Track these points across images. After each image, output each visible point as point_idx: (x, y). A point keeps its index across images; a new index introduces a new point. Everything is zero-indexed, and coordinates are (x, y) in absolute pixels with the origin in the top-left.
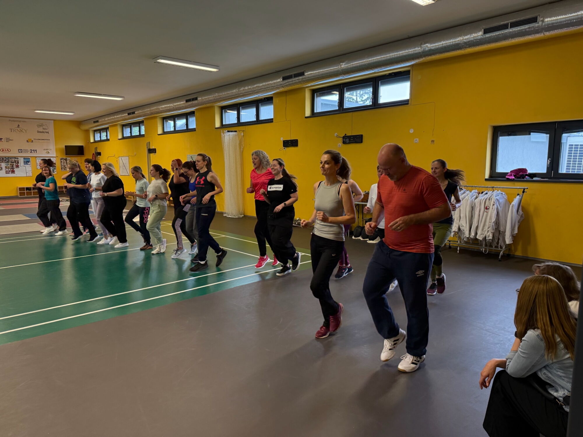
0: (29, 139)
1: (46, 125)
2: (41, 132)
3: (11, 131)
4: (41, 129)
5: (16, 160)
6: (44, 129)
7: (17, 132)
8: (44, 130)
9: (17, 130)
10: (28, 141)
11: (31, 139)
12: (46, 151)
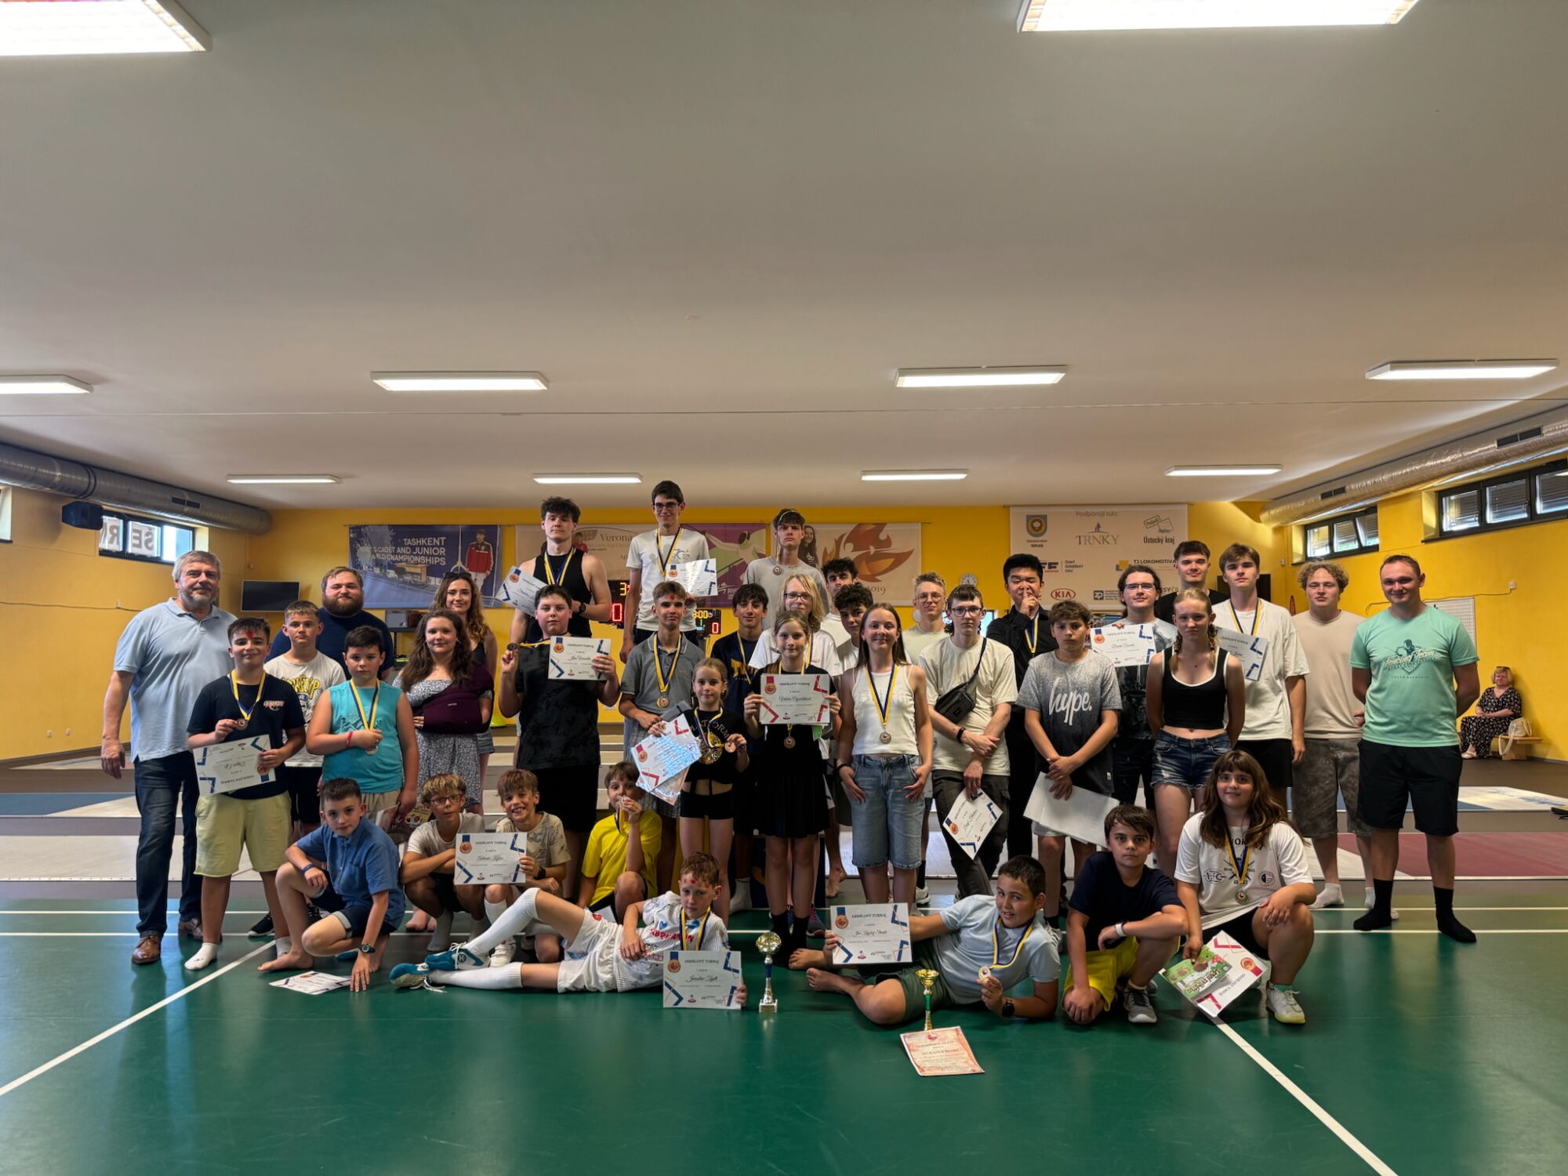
1: (1168, 521)
3: (1080, 543)
7: (1094, 544)
9: (1094, 538)
10: (1120, 569)
11: (1126, 561)
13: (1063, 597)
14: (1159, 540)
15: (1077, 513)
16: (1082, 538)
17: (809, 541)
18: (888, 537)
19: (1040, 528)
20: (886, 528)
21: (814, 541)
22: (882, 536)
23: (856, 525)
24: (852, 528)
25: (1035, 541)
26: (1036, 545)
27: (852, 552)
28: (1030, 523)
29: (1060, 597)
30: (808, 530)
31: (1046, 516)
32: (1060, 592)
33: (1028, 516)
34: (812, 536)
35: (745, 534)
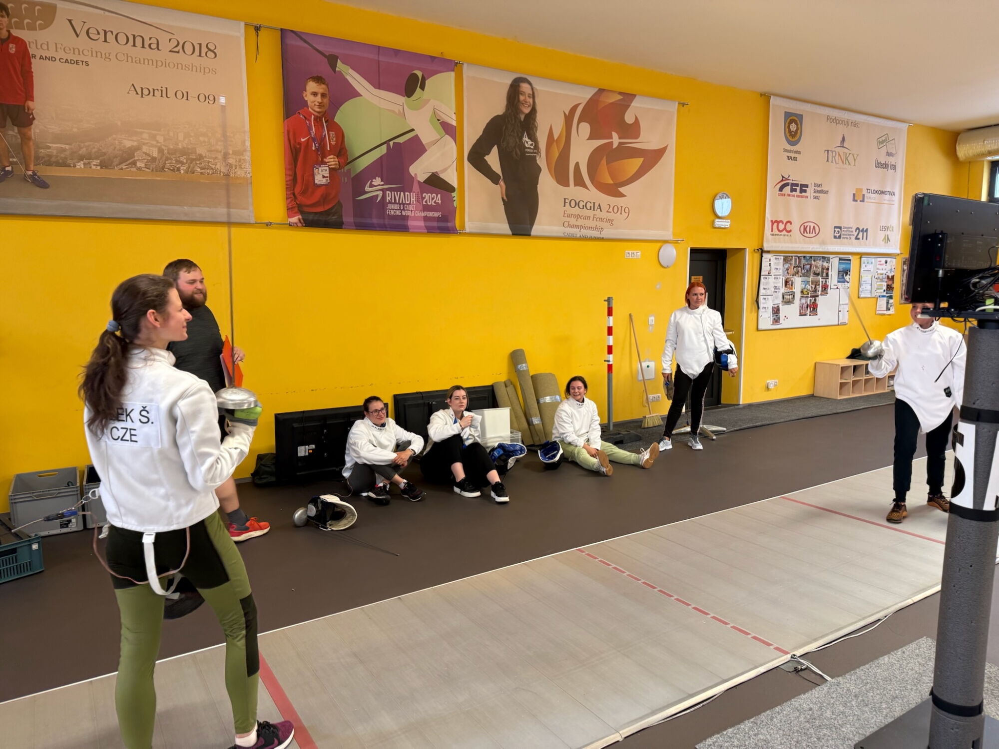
0: (857, 189)
1: (894, 141)
3: (828, 161)
4: (883, 156)
5: (825, 264)
6: (887, 154)
7: (838, 164)
8: (888, 159)
9: (839, 155)
10: (856, 199)
11: (861, 190)
12: (882, 234)
13: (810, 233)
14: (885, 166)
16: (830, 154)
17: (527, 110)
18: (636, 118)
19: (796, 132)
20: (633, 104)
21: (534, 111)
22: (629, 118)
23: (596, 90)
24: (589, 96)
25: (790, 151)
26: (791, 157)
27: (588, 139)
28: (787, 125)
29: (807, 233)
30: (525, 87)
31: (802, 115)
32: (807, 226)
33: (786, 112)
34: (531, 101)
35: (416, 75)
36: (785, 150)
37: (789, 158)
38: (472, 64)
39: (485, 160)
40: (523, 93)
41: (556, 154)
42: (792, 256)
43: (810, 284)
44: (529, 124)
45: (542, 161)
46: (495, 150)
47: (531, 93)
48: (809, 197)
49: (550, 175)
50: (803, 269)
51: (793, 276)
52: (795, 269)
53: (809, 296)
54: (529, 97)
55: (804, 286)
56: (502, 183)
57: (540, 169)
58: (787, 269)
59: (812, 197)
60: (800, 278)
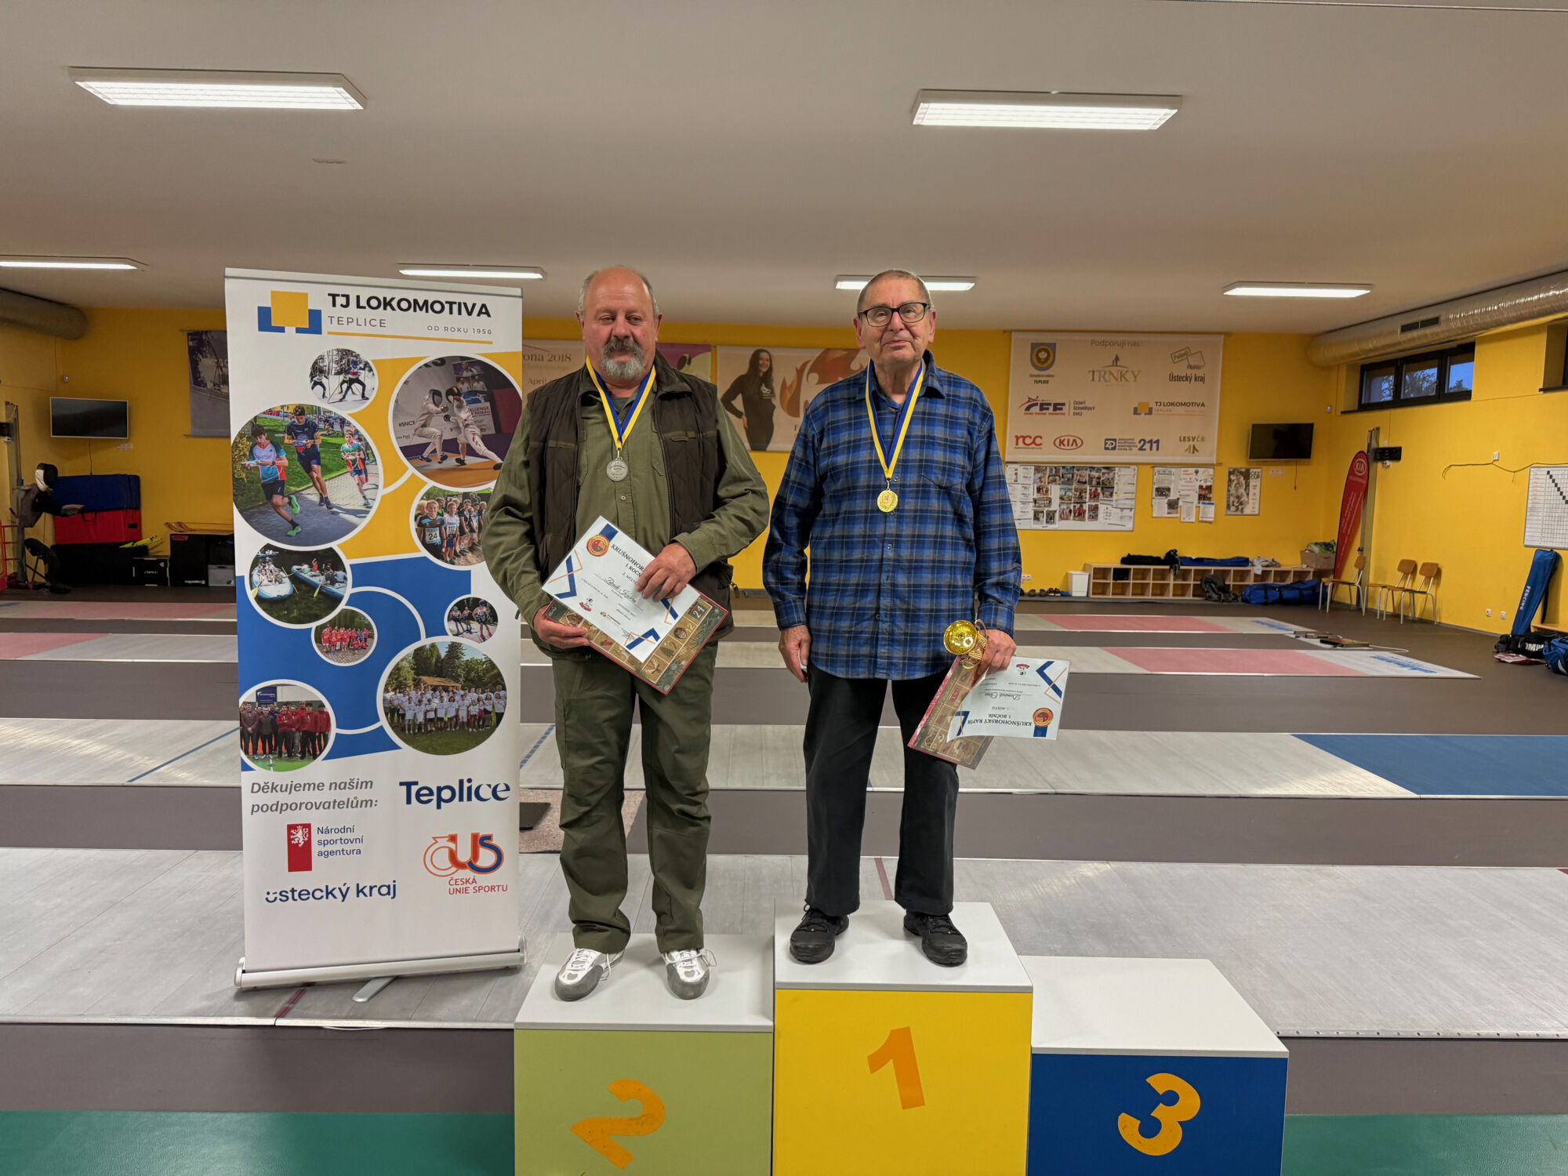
0: (1140, 404)
1: (1200, 354)
2: (1179, 379)
3: (1093, 379)
4: (1181, 369)
5: (1095, 474)
6: (1190, 367)
7: (1110, 382)
8: (1189, 372)
9: (1111, 373)
10: (1138, 412)
11: (1148, 403)
12: (1187, 444)
13: (1068, 445)
14: (1187, 378)
15: (1093, 342)
16: (1096, 374)
17: (764, 370)
19: (1047, 359)
21: (770, 369)
22: (855, 366)
23: (822, 350)
24: (817, 355)
25: (1039, 376)
26: (1040, 381)
27: (817, 384)
28: (1035, 353)
29: (1064, 445)
30: (764, 355)
31: (1055, 344)
32: (1064, 440)
33: (1032, 344)
34: (769, 363)
35: (685, 358)
36: (1032, 376)
37: (1036, 382)
38: (723, 345)
39: (732, 404)
40: (762, 359)
41: (788, 396)
42: (1046, 467)
43: (1073, 491)
44: (767, 379)
45: (776, 402)
46: (740, 397)
47: (768, 357)
48: (1067, 413)
49: (782, 410)
50: (1063, 477)
51: (1049, 483)
52: (1051, 478)
53: (1072, 501)
54: (767, 360)
55: (1064, 493)
56: (744, 417)
57: (774, 407)
58: (1040, 478)
59: (1072, 413)
60: (1059, 486)
